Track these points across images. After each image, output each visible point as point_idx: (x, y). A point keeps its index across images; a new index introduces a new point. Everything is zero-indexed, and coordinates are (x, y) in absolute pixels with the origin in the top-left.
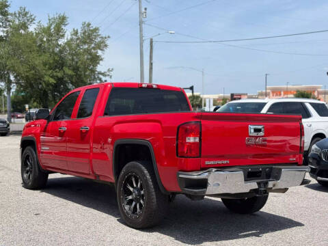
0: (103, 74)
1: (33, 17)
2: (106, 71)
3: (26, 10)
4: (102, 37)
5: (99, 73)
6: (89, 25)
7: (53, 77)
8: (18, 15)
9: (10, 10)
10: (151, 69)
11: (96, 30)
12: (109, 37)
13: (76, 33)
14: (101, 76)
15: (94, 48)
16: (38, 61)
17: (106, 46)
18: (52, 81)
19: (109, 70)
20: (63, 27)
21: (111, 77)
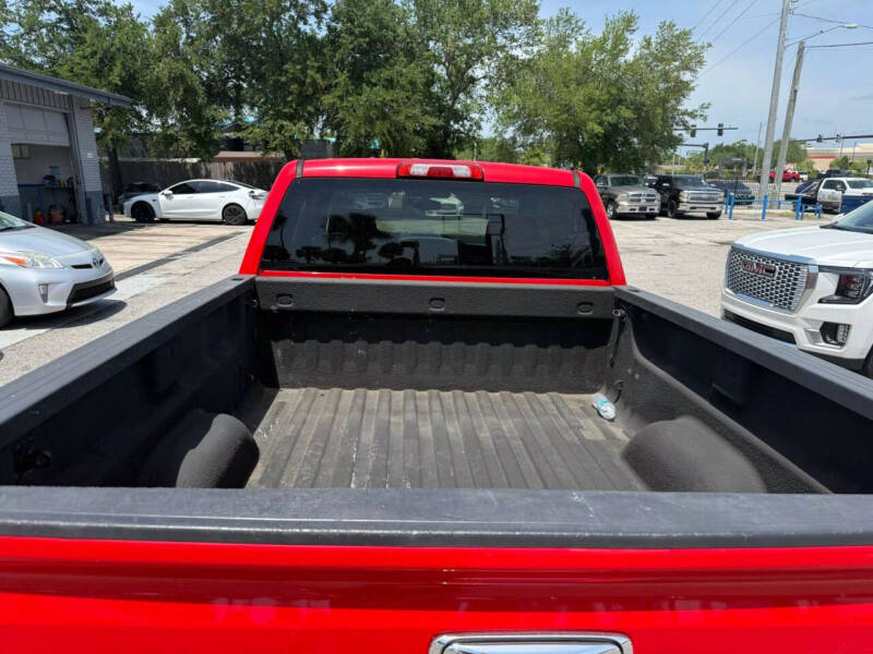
0: (692, 115)
1: (580, 24)
2: (696, 107)
3: (571, 13)
4: (696, 48)
5: (683, 114)
6: (671, 26)
7: (600, 124)
8: (555, 23)
9: (541, 15)
10: (793, 100)
11: (686, 34)
12: (710, 45)
13: (649, 43)
14: (687, 118)
15: (678, 69)
16: (577, 98)
17: (700, 62)
18: (598, 129)
19: (702, 107)
20: (627, 35)
21: (705, 119)
